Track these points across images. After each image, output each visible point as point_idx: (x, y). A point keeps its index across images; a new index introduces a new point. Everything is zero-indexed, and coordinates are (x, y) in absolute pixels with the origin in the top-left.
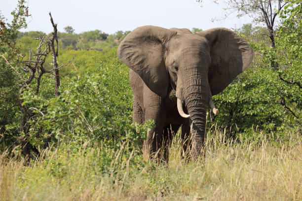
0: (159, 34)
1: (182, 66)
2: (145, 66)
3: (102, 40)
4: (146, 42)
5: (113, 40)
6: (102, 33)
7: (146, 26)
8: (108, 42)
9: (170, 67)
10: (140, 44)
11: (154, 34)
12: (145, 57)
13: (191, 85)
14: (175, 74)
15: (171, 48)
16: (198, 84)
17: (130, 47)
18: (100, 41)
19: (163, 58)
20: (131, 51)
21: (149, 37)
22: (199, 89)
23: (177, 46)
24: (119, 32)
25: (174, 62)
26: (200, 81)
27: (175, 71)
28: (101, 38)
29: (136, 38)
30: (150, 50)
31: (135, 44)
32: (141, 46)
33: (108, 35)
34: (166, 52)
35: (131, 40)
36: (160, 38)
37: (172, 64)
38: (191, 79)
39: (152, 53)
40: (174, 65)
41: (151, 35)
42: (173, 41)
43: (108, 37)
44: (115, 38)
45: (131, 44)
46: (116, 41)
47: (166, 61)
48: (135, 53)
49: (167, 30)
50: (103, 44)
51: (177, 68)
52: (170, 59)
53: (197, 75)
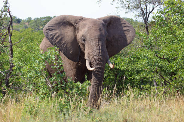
0: (71, 20)
1: (88, 38)
2: (64, 42)
3: (17, 23)
4: (62, 26)
5: (25, 23)
6: (18, 18)
7: (62, 16)
8: (21, 25)
9: (80, 40)
10: (58, 28)
11: (68, 20)
12: (63, 36)
13: (94, 50)
14: (84, 45)
15: (80, 28)
16: (99, 49)
17: (52, 30)
18: (16, 24)
19: (75, 36)
20: (54, 33)
21: (65, 23)
22: (99, 52)
23: (84, 25)
24: (29, 18)
25: (82, 36)
26: (100, 47)
27: (83, 42)
28: (17, 22)
29: (56, 24)
30: (66, 31)
31: (56, 28)
32: (60, 29)
33: (21, 20)
34: (77, 31)
35: (53, 25)
36: (72, 22)
37: (81, 38)
38: (94, 46)
39: (68, 33)
40: (82, 38)
41: (66, 21)
42: (81, 23)
43: (21, 21)
44: (26, 22)
45: (53, 28)
46: (27, 24)
47: (77, 37)
48: (56, 34)
49: (76, 17)
50: (18, 26)
51: (84, 40)
52: (80, 34)
53: (98, 43)
